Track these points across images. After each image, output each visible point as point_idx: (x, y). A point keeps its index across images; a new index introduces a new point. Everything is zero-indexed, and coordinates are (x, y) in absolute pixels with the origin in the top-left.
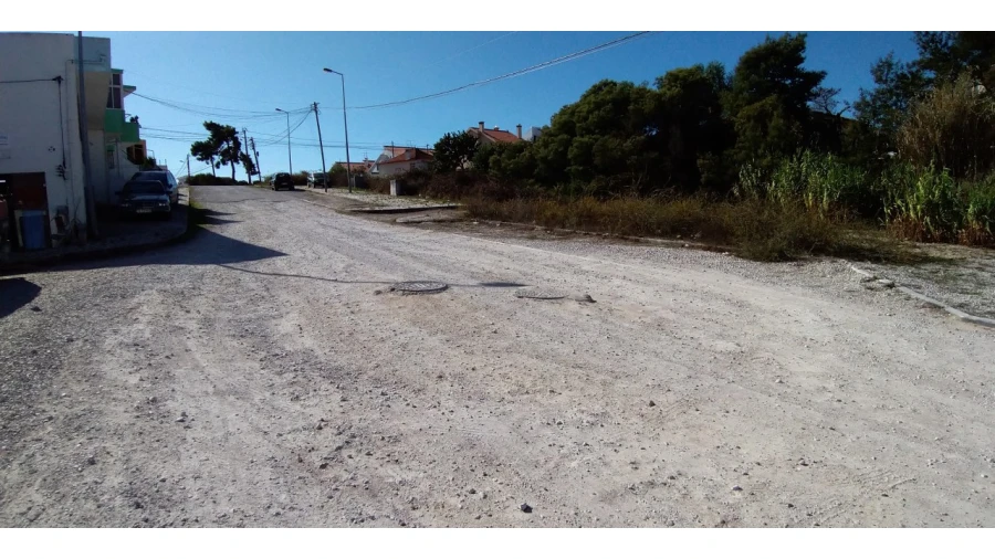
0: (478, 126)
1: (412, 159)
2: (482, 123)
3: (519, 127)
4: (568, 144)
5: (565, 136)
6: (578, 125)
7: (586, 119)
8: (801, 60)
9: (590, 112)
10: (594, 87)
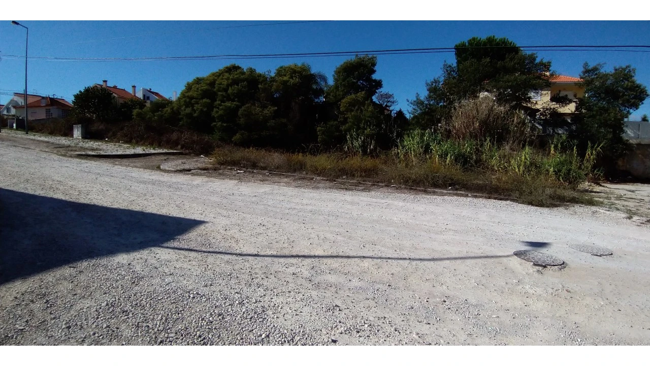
0: (102, 83)
1: (47, 105)
2: (105, 81)
3: (134, 87)
4: (211, 107)
5: (208, 101)
6: (220, 93)
7: (226, 90)
8: (374, 72)
9: (228, 86)
10: (227, 68)
